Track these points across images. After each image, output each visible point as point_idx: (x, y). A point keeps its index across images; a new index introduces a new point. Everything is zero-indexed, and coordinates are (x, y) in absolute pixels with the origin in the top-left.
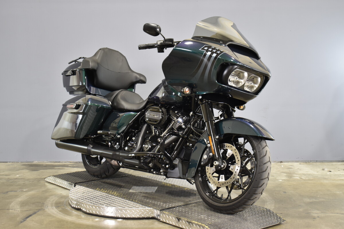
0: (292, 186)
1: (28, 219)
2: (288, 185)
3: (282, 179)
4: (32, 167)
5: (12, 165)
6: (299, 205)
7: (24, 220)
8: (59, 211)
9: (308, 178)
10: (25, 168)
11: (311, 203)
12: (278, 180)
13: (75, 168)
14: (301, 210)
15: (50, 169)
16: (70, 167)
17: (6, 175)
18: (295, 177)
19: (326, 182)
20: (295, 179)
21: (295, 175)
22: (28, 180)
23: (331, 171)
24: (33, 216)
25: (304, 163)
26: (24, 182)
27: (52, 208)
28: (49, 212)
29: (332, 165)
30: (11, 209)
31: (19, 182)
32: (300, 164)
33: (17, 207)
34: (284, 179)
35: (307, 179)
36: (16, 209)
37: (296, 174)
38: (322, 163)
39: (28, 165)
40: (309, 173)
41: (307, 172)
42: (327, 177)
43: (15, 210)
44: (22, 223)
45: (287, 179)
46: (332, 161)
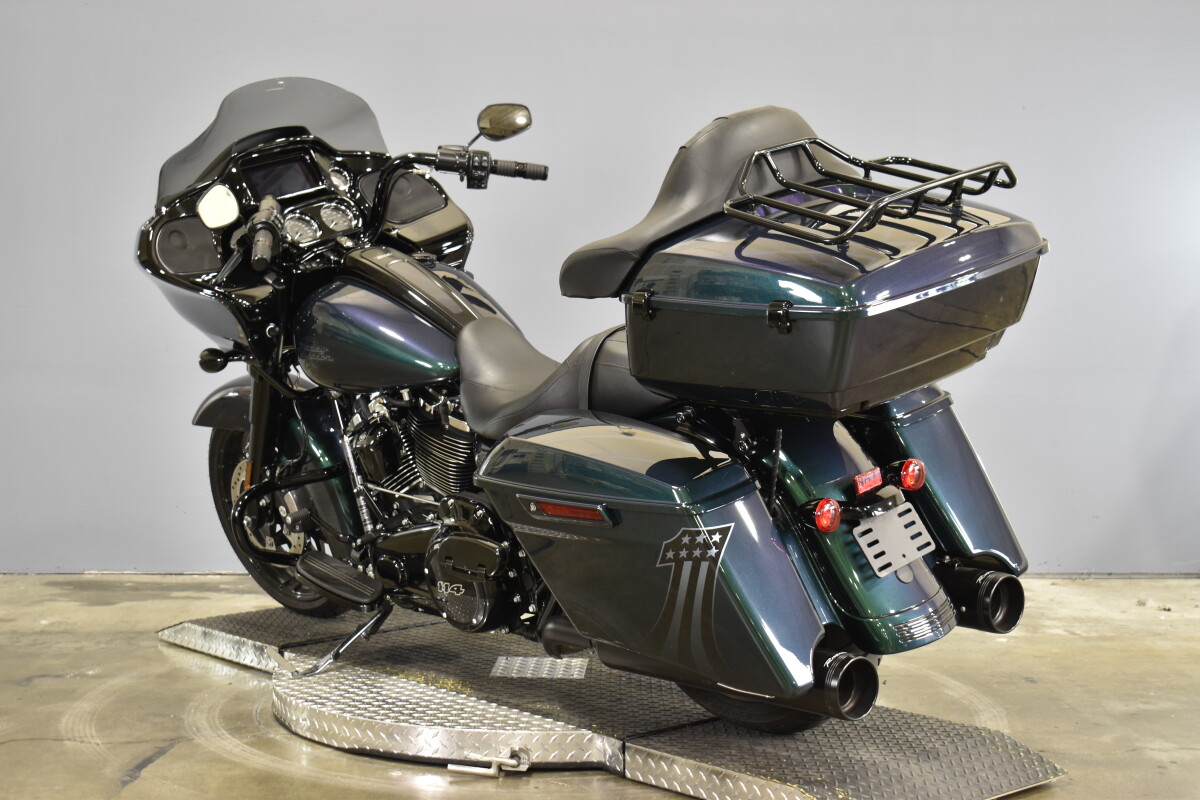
0: (1049, 659)
1: (144, 773)
2: (1036, 657)
6: (1094, 725)
7: (131, 777)
8: (246, 744)
9: (1097, 631)
10: (60, 595)
11: (1134, 716)
12: (993, 638)
13: (246, 596)
14: (1107, 739)
15: (154, 597)
16: (228, 590)
17: (1, 620)
18: (1048, 627)
19: (1160, 645)
20: (1054, 635)
21: (1048, 623)
22: (90, 636)
23: (1169, 610)
24: (158, 761)
25: (1065, 581)
26: (76, 646)
27: (219, 736)
31: (57, 642)
32: (1053, 584)
34: (1013, 635)
35: (1093, 634)
36: (85, 739)
37: (1054, 619)
38: (1128, 581)
39: (68, 584)
40: (1094, 614)
41: (1084, 610)
42: (1161, 629)
43: (83, 741)
45: (1022, 634)
46: (1162, 574)
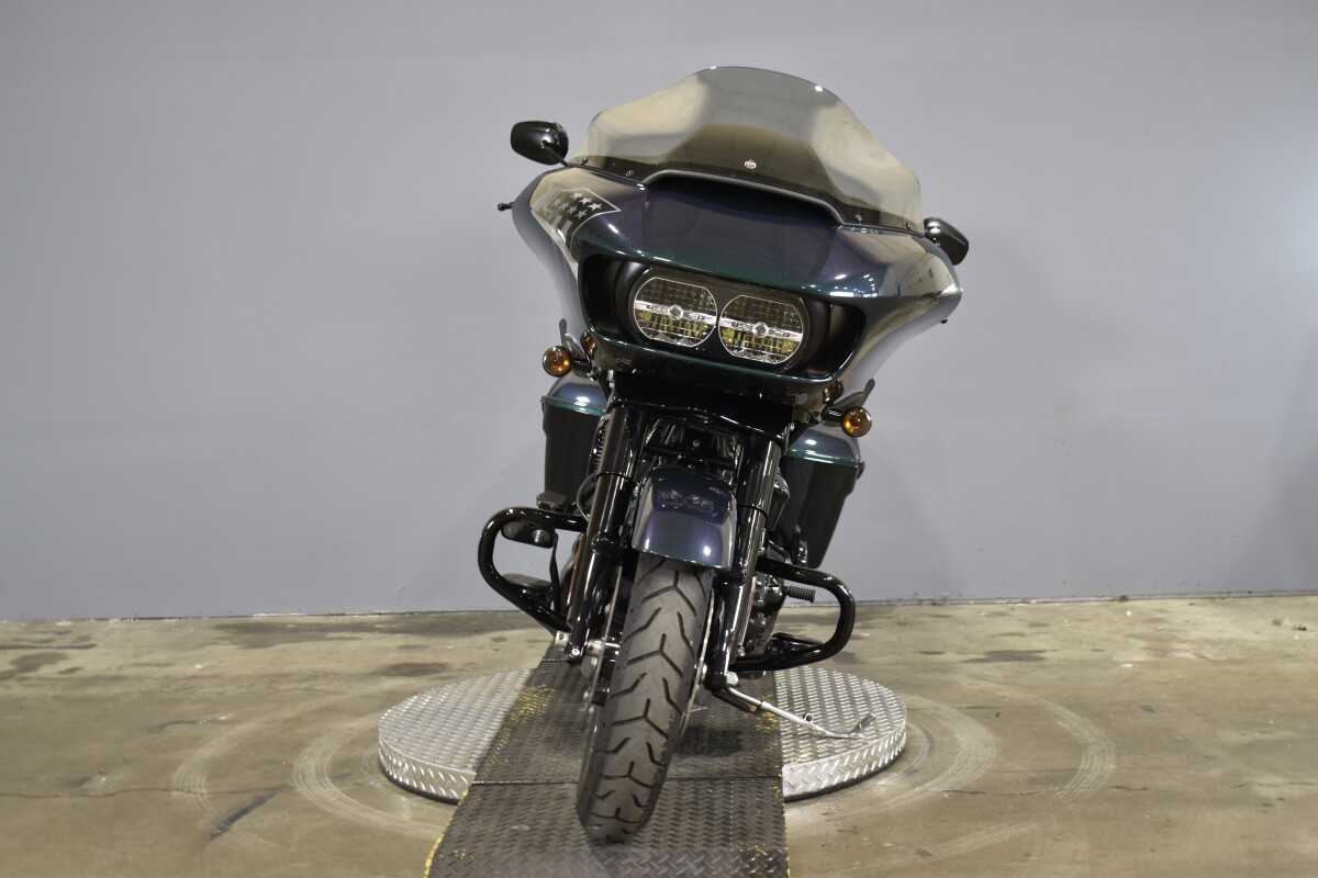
0: (1172, 686)
1: (236, 825)
2: (1158, 683)
3: (1134, 659)
4: (248, 636)
5: (178, 626)
6: (1205, 757)
7: (223, 830)
8: (344, 792)
9: (1227, 654)
10: (223, 639)
11: (1248, 747)
12: (1120, 663)
13: (397, 635)
14: (1215, 773)
15: (310, 638)
16: (381, 631)
17: (159, 665)
18: (1178, 650)
19: (1290, 667)
20: (1181, 659)
21: (1179, 646)
22: (236, 680)
23: (1304, 629)
24: (254, 813)
25: (1205, 601)
26: (220, 690)
27: (321, 784)
28: (310, 799)
29: (1307, 604)
30: (177, 790)
31: (203, 687)
32: (1191, 604)
33: (198, 781)
34: (1140, 660)
35: (1223, 658)
36: (192, 790)
37: (1183, 642)
38: (1268, 599)
39: (235, 626)
40: (1227, 636)
41: (1218, 631)
42: (1293, 650)
43: (190, 792)
44: (217, 840)
45: (1150, 658)
46: (1303, 591)
